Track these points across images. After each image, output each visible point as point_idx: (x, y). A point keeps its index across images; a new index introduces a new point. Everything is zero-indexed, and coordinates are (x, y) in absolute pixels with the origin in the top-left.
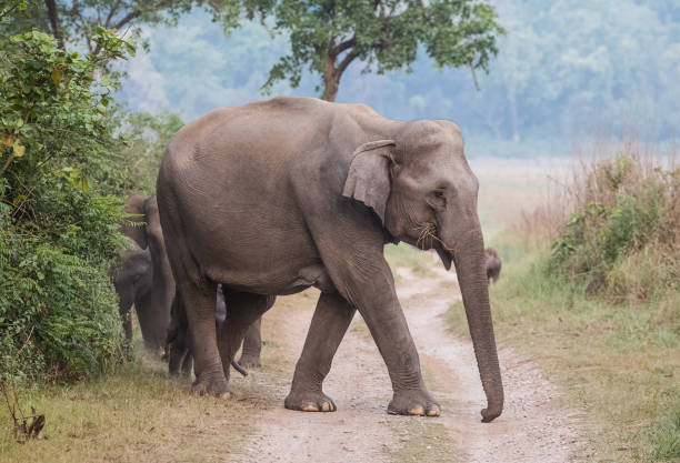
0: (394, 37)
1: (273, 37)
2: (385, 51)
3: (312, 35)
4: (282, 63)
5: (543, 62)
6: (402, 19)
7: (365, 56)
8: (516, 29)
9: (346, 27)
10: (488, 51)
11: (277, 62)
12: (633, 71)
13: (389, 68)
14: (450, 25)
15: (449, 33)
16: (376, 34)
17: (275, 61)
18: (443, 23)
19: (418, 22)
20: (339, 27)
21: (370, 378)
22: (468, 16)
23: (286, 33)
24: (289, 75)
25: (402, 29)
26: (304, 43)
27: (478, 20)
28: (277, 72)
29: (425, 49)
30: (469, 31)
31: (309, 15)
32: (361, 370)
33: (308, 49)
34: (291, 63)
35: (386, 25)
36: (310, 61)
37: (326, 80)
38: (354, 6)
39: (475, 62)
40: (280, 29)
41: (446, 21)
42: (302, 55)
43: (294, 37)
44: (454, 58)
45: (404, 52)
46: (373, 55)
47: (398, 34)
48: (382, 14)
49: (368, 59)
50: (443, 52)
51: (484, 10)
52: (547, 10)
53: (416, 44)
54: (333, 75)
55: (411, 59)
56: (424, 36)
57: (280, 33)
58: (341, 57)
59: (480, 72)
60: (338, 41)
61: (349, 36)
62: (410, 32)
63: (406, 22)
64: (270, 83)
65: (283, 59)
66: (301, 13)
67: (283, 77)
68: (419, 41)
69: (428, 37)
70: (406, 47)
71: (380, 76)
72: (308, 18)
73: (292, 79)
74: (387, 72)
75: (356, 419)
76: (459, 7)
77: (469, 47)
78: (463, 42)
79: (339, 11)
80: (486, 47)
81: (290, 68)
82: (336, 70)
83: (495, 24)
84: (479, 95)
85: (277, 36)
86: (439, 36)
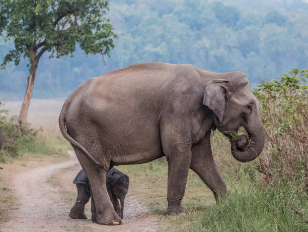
0: (64, 40)
1: (6, 41)
2: (60, 47)
3: (24, 39)
4: (10, 53)
5: (136, 50)
6: (68, 31)
7: (50, 49)
8: (123, 35)
9: (41, 36)
10: (109, 46)
11: (8, 53)
12: (179, 54)
13: (62, 55)
14: (91, 34)
15: (90, 38)
16: (56, 39)
17: (7, 52)
18: (87, 33)
19: (76, 33)
20: (38, 36)
21: (56, 205)
22: (100, 30)
23: (12, 39)
24: (14, 59)
25: (68, 36)
26: (21, 44)
27: (104, 31)
28: (8, 58)
29: (79, 45)
30: (100, 37)
31: (23, 30)
32: (52, 201)
33: (23, 46)
34: (15, 53)
35: (60, 35)
36: (24, 52)
37: (32, 62)
38: (44, 25)
39: (103, 51)
40: (9, 37)
41: (89, 32)
42: (20, 50)
43: (16, 41)
44: (93, 50)
45: (69, 47)
46: (55, 49)
47: (66, 38)
48: (58, 29)
49: (52, 51)
50: (88, 47)
51: (107, 27)
52: (137, 25)
53: (75, 43)
54: (35, 59)
55: (72, 50)
56: (78, 39)
57: (9, 39)
58: (39, 50)
59: (106, 56)
60: (37, 43)
61: (43, 40)
62: (72, 38)
63: (70, 33)
64: (5, 63)
65: (11, 52)
66: (19, 29)
67: (11, 60)
68: (76, 42)
69: (81, 40)
70: (70, 45)
71: (58, 59)
72: (23, 32)
73: (15, 61)
74: (61, 57)
75: (49, 225)
76: (95, 25)
77: (100, 44)
78: (97, 42)
79: (38, 28)
80: (108, 44)
81: (14, 56)
82: (36, 56)
83: (112, 33)
84: (106, 67)
85: (8, 41)
86: (86, 39)
